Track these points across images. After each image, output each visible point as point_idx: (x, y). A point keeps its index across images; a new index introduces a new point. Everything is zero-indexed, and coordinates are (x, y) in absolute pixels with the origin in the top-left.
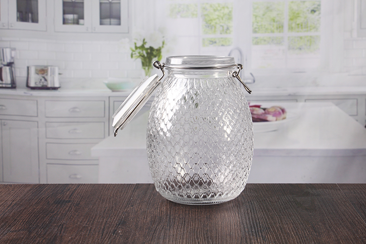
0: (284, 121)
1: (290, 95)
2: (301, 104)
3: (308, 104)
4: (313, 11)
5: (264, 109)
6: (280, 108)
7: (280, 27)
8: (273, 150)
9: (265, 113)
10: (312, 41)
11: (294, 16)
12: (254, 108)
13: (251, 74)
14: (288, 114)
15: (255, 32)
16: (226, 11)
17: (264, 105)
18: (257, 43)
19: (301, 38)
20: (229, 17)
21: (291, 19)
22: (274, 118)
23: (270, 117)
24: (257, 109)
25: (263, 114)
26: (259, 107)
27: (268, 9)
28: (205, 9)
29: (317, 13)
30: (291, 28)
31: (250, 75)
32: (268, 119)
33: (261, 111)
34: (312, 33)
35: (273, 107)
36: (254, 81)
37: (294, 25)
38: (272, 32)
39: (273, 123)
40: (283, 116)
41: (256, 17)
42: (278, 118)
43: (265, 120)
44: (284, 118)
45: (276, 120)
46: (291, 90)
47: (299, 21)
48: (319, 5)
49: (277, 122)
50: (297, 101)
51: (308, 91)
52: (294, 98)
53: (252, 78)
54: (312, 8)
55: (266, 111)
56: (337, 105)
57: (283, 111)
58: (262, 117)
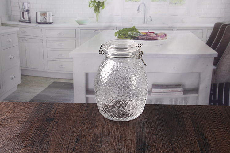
0: (166, 40)
1: (169, 27)
2: (175, 32)
3: (178, 32)
5: (156, 34)
6: (164, 34)
8: (160, 54)
9: (157, 36)
12: (151, 33)
13: (150, 16)
14: (168, 37)
17: (156, 32)
18: (153, 1)
22: (161, 39)
23: (159, 38)
24: (152, 34)
25: (155, 36)
26: (153, 33)
31: (150, 17)
32: (158, 39)
33: (154, 35)
35: (161, 33)
36: (151, 20)
39: (160, 41)
40: (165, 38)
42: (163, 39)
43: (157, 40)
44: (166, 39)
45: (162, 40)
46: (170, 25)
49: (162, 41)
50: (173, 30)
51: (178, 25)
52: (171, 29)
53: (151, 18)
55: (157, 35)
56: (192, 33)
57: (166, 35)
58: (155, 38)
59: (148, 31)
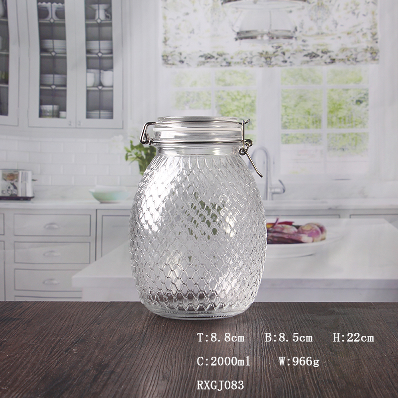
0: (323, 242)
1: (330, 209)
2: (345, 221)
3: (355, 220)
4: (359, 102)
5: (297, 227)
6: (318, 226)
7: (317, 122)
8: (309, 281)
9: (299, 232)
10: (357, 140)
11: (335, 108)
12: (284, 225)
13: (280, 181)
14: (329, 234)
15: (285, 127)
16: (248, 101)
17: (297, 222)
18: (287, 142)
19: (344, 135)
20: (252, 108)
21: (331, 112)
22: (311, 239)
23: (304, 238)
24: (288, 226)
25: (295, 232)
26: (290, 224)
27: (302, 98)
28: (220, 98)
29: (364, 104)
30: (331, 123)
31: (279, 183)
32: (302, 240)
33: (293, 230)
34: (358, 130)
35: (308, 224)
36: (284, 191)
37: (334, 119)
38: (307, 127)
39: (309, 244)
40: (321, 236)
41: (286, 108)
42: (315, 239)
43: (300, 242)
44: (323, 239)
45: (313, 241)
46: (331, 203)
47: (341, 114)
48: (366, 94)
49: (314, 244)
50: (339, 216)
51: (353, 203)
52: (336, 212)
53: (281, 186)
54: (357, 98)
55: (300, 229)
56: (390, 222)
57: (322, 229)
58: (294, 237)
59: (277, 220)
